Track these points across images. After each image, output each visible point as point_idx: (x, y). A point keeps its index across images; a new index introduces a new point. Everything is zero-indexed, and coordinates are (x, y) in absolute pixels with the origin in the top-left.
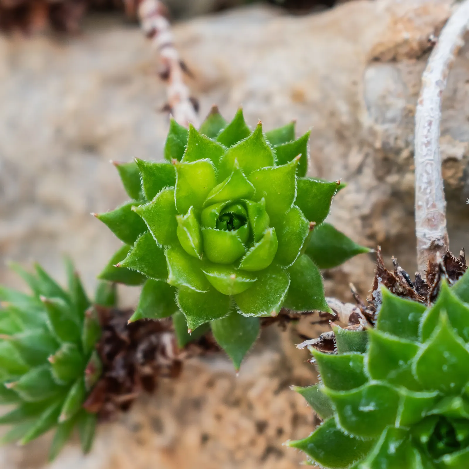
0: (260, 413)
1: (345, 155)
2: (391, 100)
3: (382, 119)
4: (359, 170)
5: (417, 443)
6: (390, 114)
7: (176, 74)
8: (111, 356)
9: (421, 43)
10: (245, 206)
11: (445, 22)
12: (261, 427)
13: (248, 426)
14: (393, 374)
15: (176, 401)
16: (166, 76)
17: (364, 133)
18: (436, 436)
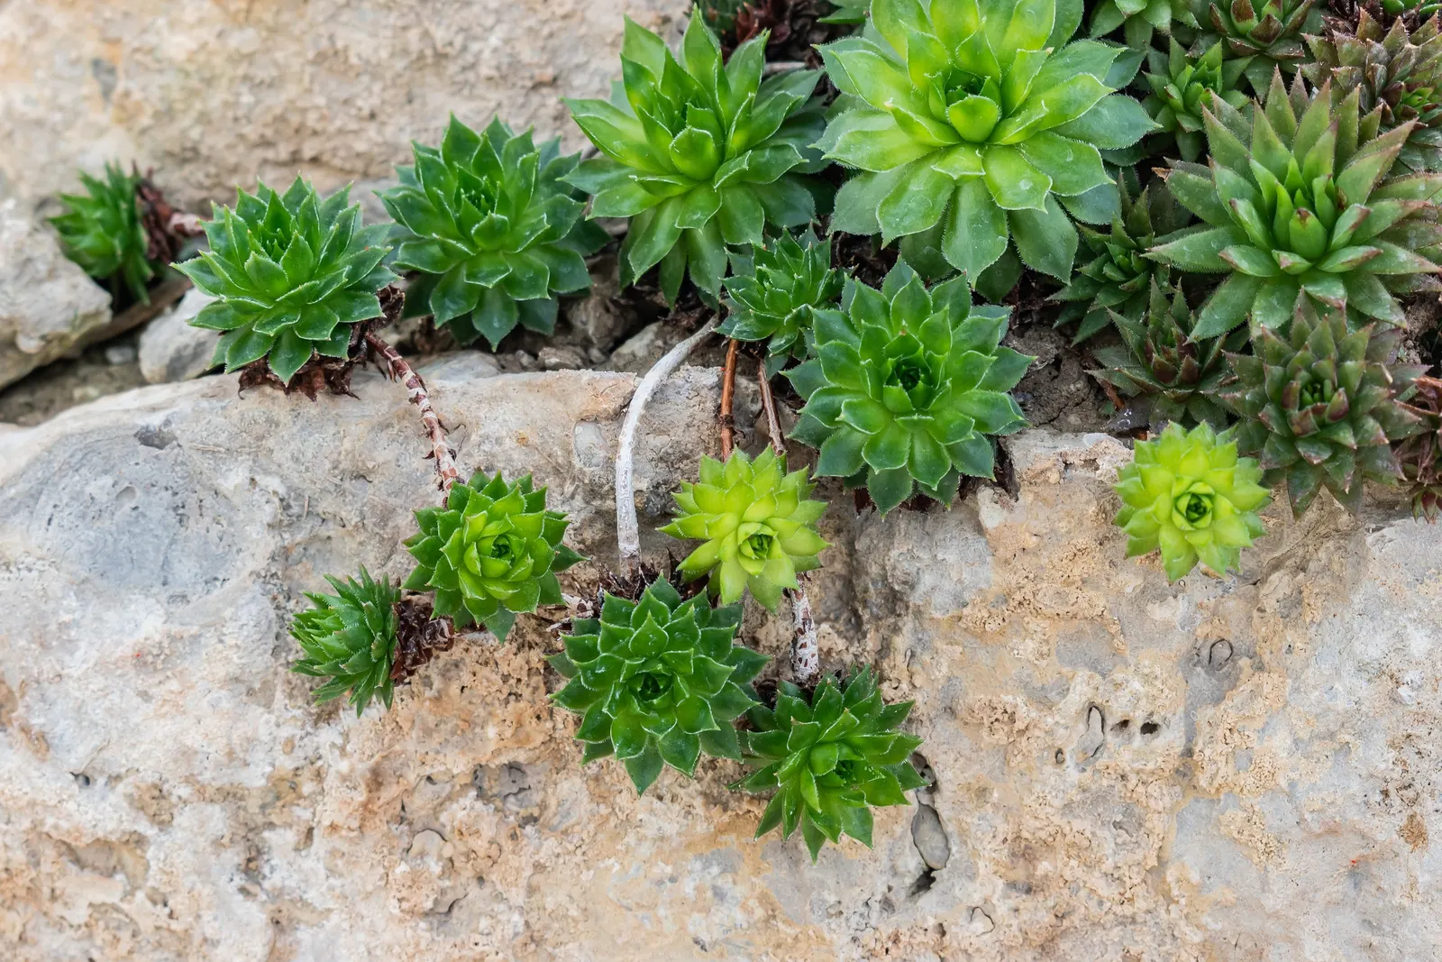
0: (504, 669)
1: (561, 486)
2: (595, 451)
3: (588, 463)
4: (573, 497)
5: (633, 691)
6: (594, 461)
7: (438, 432)
8: (406, 639)
9: (615, 410)
10: (507, 538)
11: (633, 393)
12: (505, 678)
13: (497, 679)
14: (616, 648)
15: (441, 663)
16: (431, 434)
17: (576, 471)
18: (645, 686)
